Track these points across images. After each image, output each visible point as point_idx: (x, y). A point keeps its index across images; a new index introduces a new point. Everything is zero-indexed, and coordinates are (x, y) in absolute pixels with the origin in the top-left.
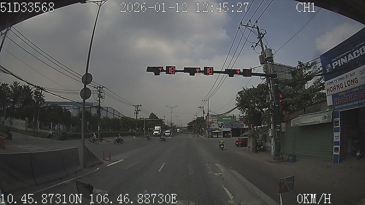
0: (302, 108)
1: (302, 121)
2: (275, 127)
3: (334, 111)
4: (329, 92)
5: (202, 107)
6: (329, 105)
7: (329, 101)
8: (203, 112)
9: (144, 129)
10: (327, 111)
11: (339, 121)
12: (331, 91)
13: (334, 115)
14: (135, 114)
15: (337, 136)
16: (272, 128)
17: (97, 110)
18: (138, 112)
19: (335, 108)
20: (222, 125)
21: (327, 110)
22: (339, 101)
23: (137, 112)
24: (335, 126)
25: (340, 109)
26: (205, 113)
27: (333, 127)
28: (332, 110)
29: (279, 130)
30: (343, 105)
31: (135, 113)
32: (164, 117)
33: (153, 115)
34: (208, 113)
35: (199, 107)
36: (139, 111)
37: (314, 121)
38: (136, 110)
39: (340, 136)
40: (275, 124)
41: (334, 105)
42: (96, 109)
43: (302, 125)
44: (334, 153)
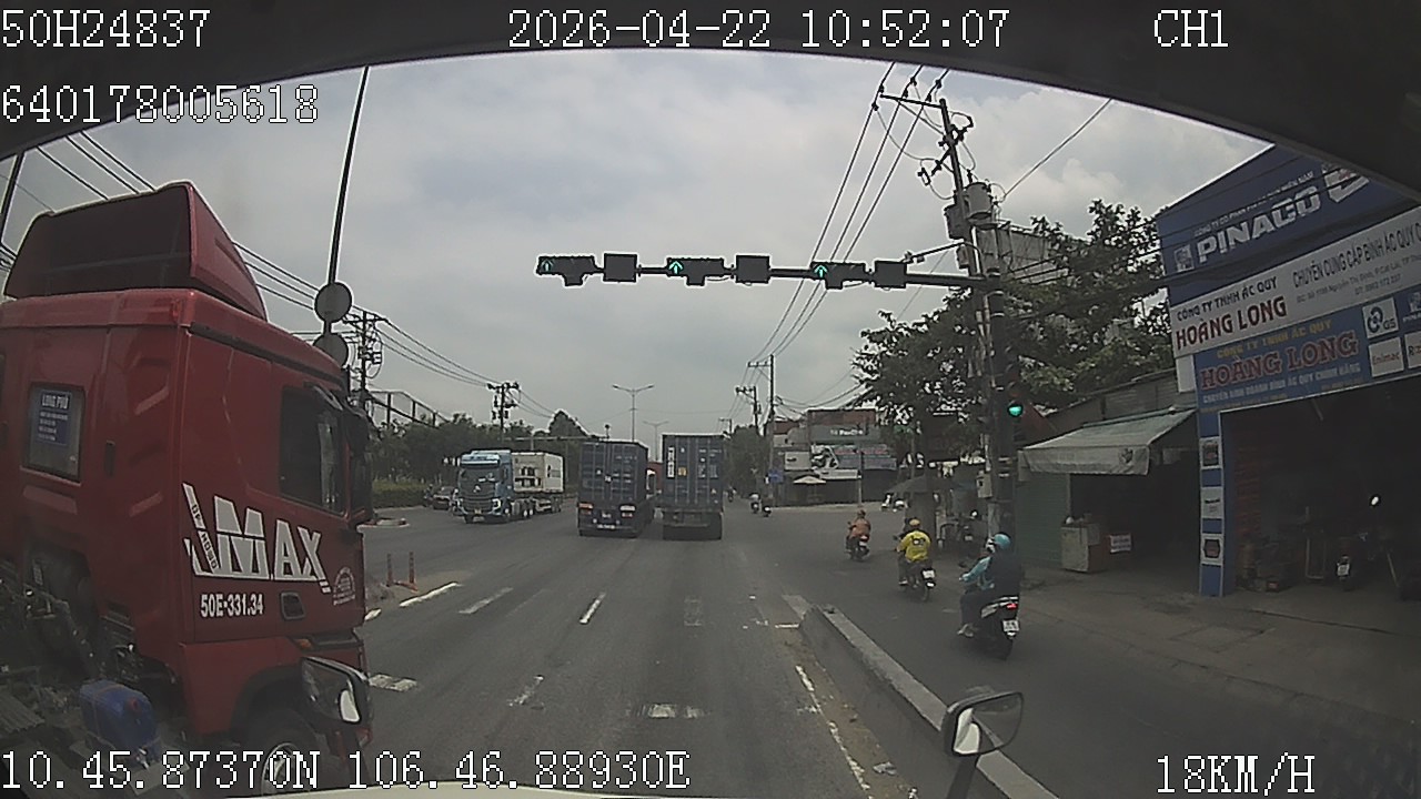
0: (1094, 398)
3: (1201, 411)
4: (1185, 344)
6: (1185, 390)
7: (1185, 376)
8: (755, 409)
11: (1217, 447)
12: (1192, 342)
14: (494, 418)
15: (1212, 502)
16: (988, 469)
18: (505, 409)
19: (1205, 401)
22: (1218, 377)
23: (501, 412)
24: (1205, 465)
25: (1223, 407)
27: (1199, 468)
29: (1007, 475)
30: (1231, 392)
31: (494, 413)
32: (607, 427)
33: (562, 422)
36: (508, 406)
38: (499, 404)
39: (1222, 499)
41: (1202, 390)
44: (1204, 560)
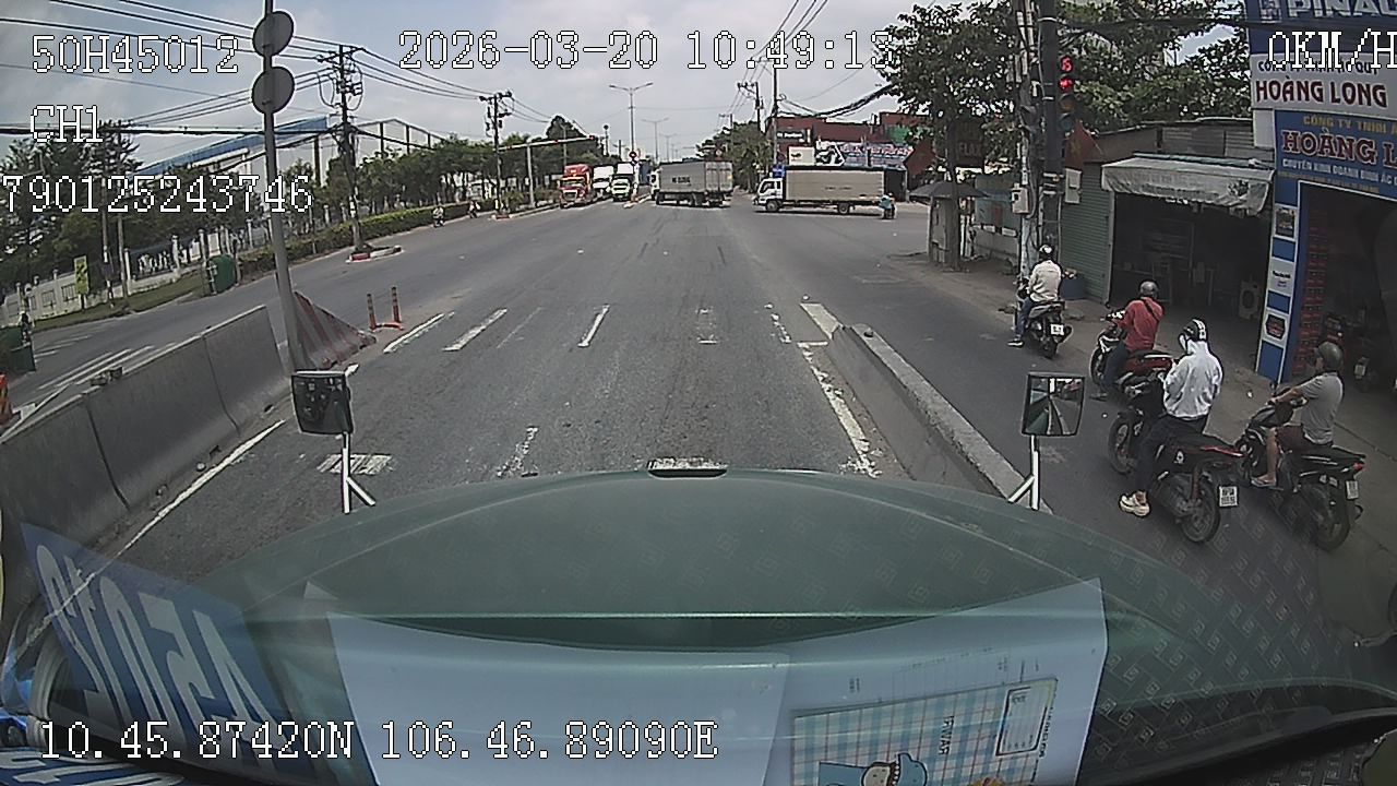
0: (1150, 127)
1: (1145, 178)
2: (1039, 180)
3: (1279, 173)
4: (1266, 97)
5: (752, 85)
6: (1261, 145)
7: (1263, 131)
8: (758, 102)
9: (527, 183)
10: (1251, 167)
11: (1293, 218)
12: (1275, 98)
13: (1278, 190)
14: (488, 129)
15: (1282, 276)
16: (1025, 183)
17: (338, 143)
18: (498, 119)
19: (1285, 165)
20: (832, 153)
21: (1252, 162)
22: (1302, 144)
23: (495, 123)
24: (1277, 233)
25: (1304, 177)
26: (762, 108)
27: (1270, 234)
28: (1271, 169)
29: (1053, 193)
30: (1316, 165)
31: (488, 124)
32: (606, 127)
33: (559, 126)
34: (776, 107)
35: (739, 85)
36: (501, 116)
37: (1194, 189)
38: (493, 114)
39: (1293, 276)
40: (1037, 166)
41: (1280, 152)
42: (334, 137)
43: (1146, 193)
44: (1265, 337)
